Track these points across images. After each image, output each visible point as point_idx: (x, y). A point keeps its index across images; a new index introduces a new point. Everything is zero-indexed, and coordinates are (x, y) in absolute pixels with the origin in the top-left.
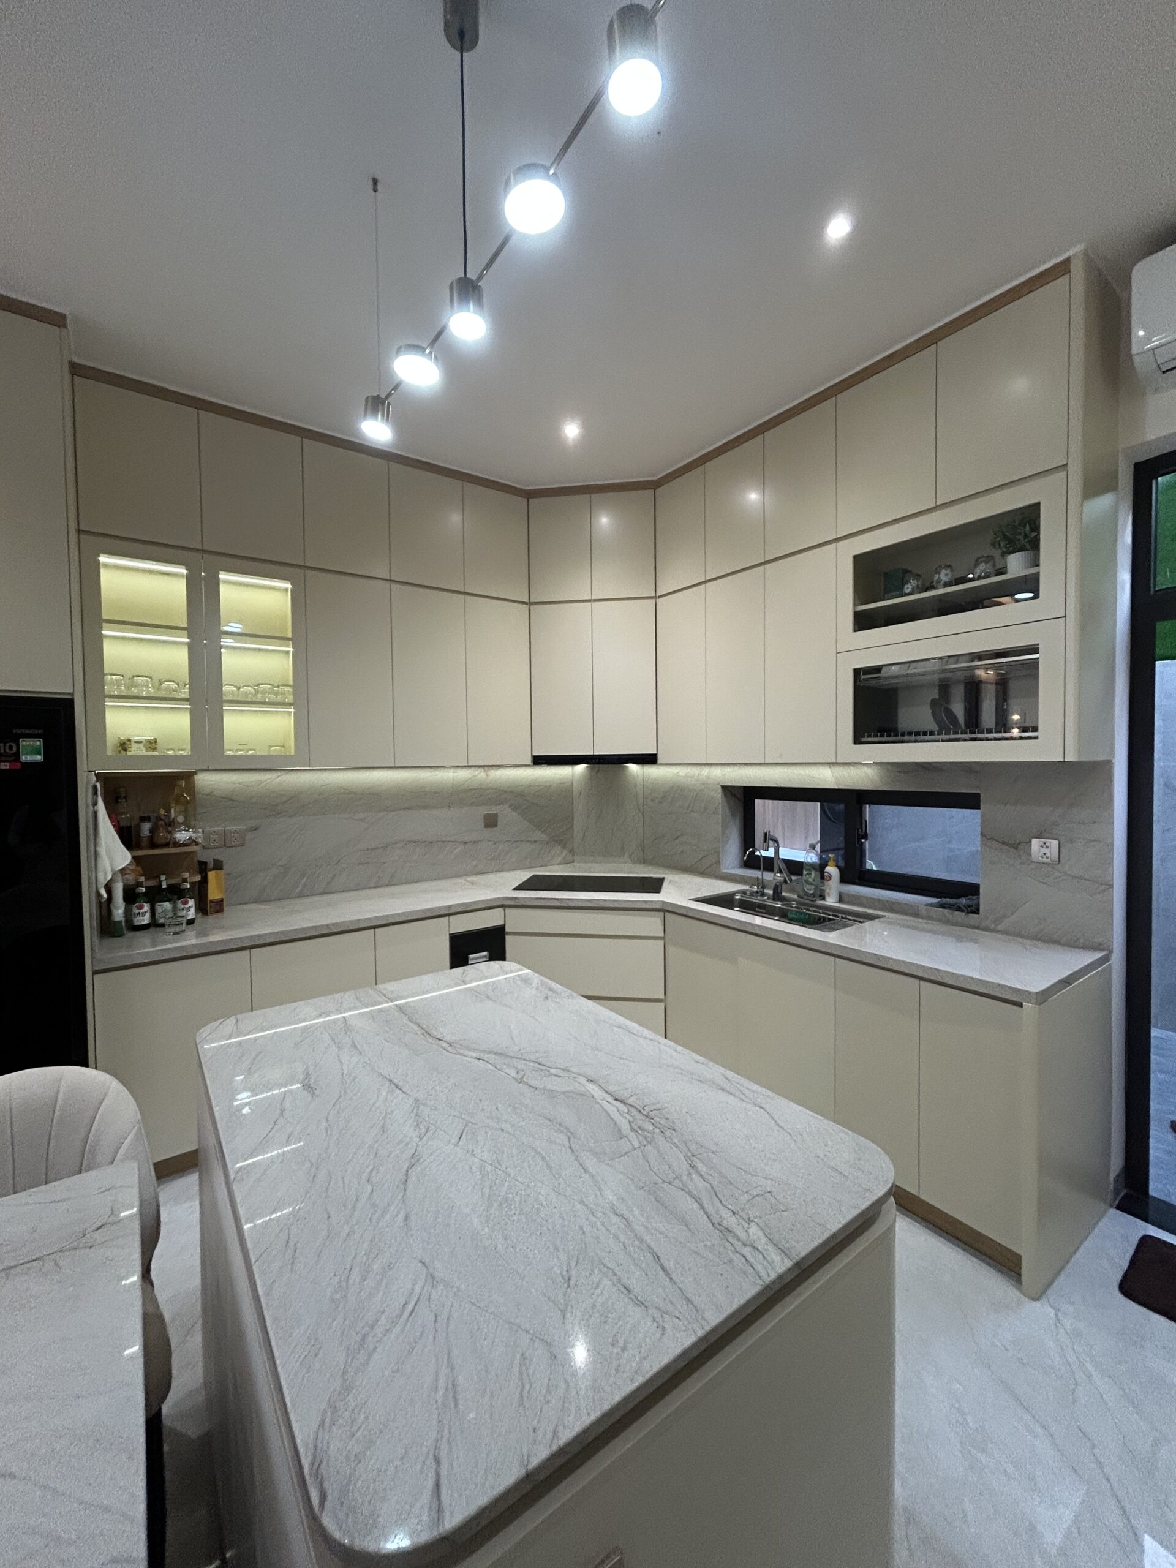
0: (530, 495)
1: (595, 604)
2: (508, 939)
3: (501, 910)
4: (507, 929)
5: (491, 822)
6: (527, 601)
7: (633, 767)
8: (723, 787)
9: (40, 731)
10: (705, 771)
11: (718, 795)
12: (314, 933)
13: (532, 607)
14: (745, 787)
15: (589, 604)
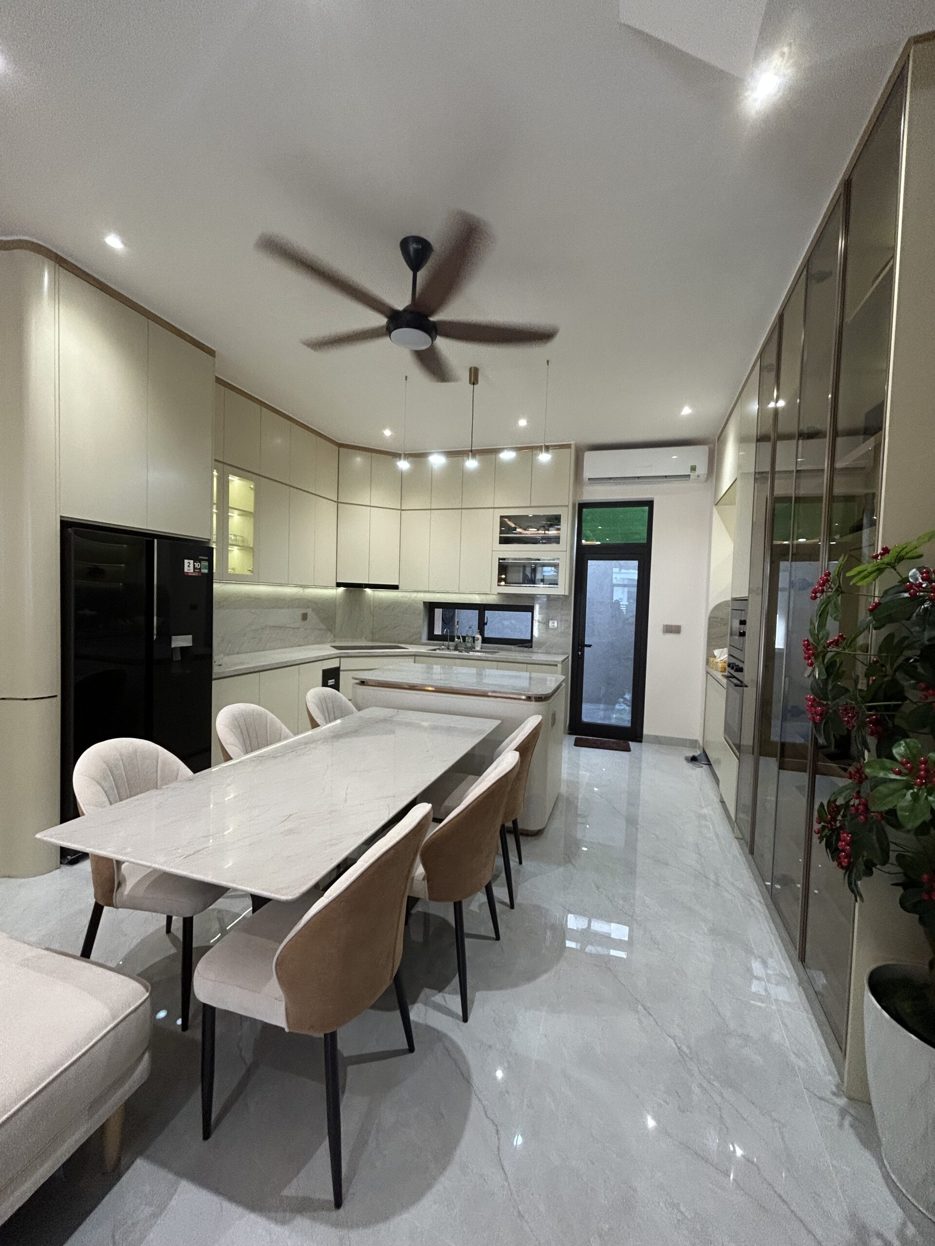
0: (341, 445)
1: (372, 508)
2: (341, 673)
3: (338, 659)
4: (341, 669)
5: (305, 617)
6: (336, 500)
7: (368, 591)
8: (424, 602)
9: (207, 558)
10: (414, 595)
11: (422, 606)
12: (268, 668)
13: (339, 504)
14: (430, 603)
15: (369, 508)
